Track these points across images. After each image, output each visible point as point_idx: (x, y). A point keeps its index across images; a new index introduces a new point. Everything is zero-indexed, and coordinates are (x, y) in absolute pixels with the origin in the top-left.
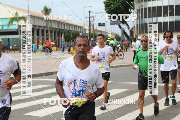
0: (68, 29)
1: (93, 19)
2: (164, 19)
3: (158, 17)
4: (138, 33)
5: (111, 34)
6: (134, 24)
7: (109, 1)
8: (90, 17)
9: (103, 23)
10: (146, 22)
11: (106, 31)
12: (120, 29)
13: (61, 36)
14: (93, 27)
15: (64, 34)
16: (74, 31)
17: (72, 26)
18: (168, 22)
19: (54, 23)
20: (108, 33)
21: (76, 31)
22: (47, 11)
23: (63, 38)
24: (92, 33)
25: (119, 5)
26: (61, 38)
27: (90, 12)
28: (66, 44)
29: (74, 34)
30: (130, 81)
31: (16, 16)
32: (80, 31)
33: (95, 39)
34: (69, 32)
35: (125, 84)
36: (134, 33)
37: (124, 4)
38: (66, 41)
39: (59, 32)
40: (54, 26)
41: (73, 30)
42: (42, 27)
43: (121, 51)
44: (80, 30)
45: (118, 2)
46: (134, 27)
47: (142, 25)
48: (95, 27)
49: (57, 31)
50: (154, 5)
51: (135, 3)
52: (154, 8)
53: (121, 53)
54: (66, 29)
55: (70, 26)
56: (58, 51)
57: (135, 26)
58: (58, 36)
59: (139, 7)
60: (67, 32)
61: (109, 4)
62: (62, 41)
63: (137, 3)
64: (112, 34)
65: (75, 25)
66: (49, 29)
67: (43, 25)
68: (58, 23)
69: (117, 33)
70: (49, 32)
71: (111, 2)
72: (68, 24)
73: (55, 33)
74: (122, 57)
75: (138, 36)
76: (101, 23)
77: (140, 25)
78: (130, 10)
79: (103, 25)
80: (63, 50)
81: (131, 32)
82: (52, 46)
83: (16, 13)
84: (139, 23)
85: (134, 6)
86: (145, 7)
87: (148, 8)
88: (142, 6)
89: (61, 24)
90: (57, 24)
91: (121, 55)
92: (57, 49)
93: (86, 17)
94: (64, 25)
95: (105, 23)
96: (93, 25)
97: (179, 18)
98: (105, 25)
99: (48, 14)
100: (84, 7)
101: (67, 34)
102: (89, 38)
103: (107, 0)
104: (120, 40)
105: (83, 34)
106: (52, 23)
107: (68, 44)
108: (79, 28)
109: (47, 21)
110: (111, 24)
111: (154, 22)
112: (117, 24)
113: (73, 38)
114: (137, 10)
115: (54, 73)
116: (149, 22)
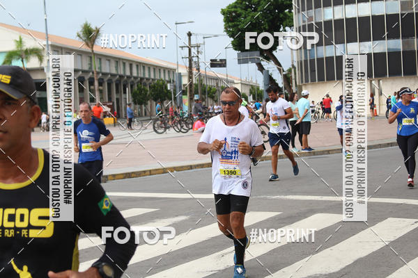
0: (140, 75)
1: (198, 52)
2: (361, 48)
3: (347, 42)
4: (302, 82)
5: (240, 85)
6: (293, 61)
7: (233, 10)
9: (221, 60)
10: (320, 56)
11: (229, 78)
12: (259, 72)
13: (125, 92)
14: (198, 69)
15: (132, 86)
16: (153, 80)
17: (149, 68)
18: (371, 54)
19: (107, 62)
20: (233, 82)
21: (158, 80)
22: (90, 34)
23: (128, 96)
24: (195, 84)
26: (123, 96)
27: (190, 35)
28: (135, 109)
29: (154, 87)
30: (286, 194)
31: (18, 47)
32: (167, 79)
33: (203, 96)
34: (143, 82)
35: (275, 199)
36: (294, 81)
37: (269, 15)
38: (135, 103)
39: (120, 82)
40: (108, 68)
41: (152, 77)
42: (81, 73)
44: (169, 76)
45: (255, 10)
46: (293, 66)
47: (312, 61)
48: (202, 70)
49: (114, 80)
50: (338, 17)
51: (293, 11)
52: (339, 23)
53: (264, 128)
54: (135, 74)
55: (144, 67)
56: (117, 127)
57: (296, 64)
58: (117, 91)
59: (304, 22)
60: (138, 82)
61: (234, 14)
63: (299, 12)
64: (242, 84)
65: (157, 66)
66: (95, 75)
67: (82, 67)
68: (117, 62)
69: (254, 82)
70: (96, 83)
71: (239, 11)
73: (109, 85)
75: (303, 88)
76: (216, 60)
77: (306, 61)
78: (284, 28)
79: (221, 64)
80: (129, 125)
81: (287, 79)
83: (18, 39)
84: (303, 59)
85: (293, 20)
86: (318, 21)
87: (325, 22)
88: (310, 18)
89: (124, 64)
90: (113, 64)
91: (263, 132)
92: (115, 123)
93: (182, 47)
94: (131, 65)
95: (225, 60)
96: (199, 66)
97: (397, 44)
98: (225, 63)
99: (94, 41)
100: (176, 24)
101: (138, 86)
102: (188, 94)
103: (228, 7)
104: (261, 98)
105: (175, 86)
106: (103, 61)
107: (142, 109)
108: (164, 72)
109: (91, 57)
110: (241, 61)
111: (338, 55)
112: (252, 60)
113: (153, 96)
114: (300, 28)
115: (109, 178)
116: (328, 56)
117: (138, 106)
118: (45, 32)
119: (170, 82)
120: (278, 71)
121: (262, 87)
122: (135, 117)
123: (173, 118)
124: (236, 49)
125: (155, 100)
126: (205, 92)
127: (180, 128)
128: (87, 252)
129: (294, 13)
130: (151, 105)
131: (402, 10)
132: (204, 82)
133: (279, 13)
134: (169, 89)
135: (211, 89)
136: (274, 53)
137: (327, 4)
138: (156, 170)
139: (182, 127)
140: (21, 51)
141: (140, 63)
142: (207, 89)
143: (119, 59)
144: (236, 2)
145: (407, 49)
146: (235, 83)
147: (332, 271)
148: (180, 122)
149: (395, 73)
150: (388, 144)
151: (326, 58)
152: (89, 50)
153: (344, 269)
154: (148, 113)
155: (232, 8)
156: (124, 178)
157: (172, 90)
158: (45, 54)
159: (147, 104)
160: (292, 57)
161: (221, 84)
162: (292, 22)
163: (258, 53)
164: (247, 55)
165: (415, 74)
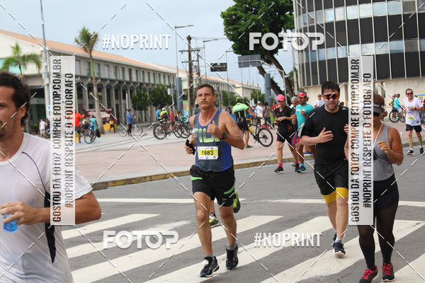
0: (139, 81)
1: (198, 56)
2: (364, 50)
3: (349, 44)
4: (304, 85)
5: (241, 89)
6: (294, 64)
7: (233, 13)
8: (189, 52)
9: (221, 64)
10: (321, 59)
11: (230, 83)
13: (124, 98)
14: (199, 74)
15: (131, 92)
16: (153, 85)
17: (149, 73)
18: (373, 56)
19: (106, 68)
20: (234, 87)
21: (158, 85)
22: (88, 40)
23: (128, 102)
25: (258, 21)
26: (123, 102)
27: (189, 38)
28: (135, 114)
29: (154, 92)
30: (287, 198)
31: (15, 53)
32: (167, 83)
34: (143, 87)
35: (276, 203)
36: (295, 84)
37: (270, 18)
38: (135, 109)
39: (119, 88)
40: (107, 74)
41: (152, 82)
42: (79, 79)
43: (266, 127)
44: (169, 80)
45: (256, 13)
46: (295, 70)
47: (314, 64)
49: (113, 85)
50: (340, 18)
51: (294, 13)
52: (340, 24)
53: (265, 132)
54: (134, 79)
55: (143, 72)
56: (117, 134)
57: (297, 67)
58: (117, 97)
59: (305, 24)
60: (137, 88)
61: (234, 17)
62: (126, 110)
63: (300, 14)
64: (243, 88)
65: (156, 71)
66: (94, 81)
67: (81, 72)
68: (116, 67)
69: (256, 85)
70: (95, 89)
71: (239, 13)
73: (108, 91)
74: (269, 141)
76: (216, 64)
77: (307, 64)
78: (285, 31)
79: (221, 68)
80: (129, 131)
81: (289, 82)
82: (104, 123)
83: (15, 46)
84: (305, 62)
85: (293, 22)
86: (320, 22)
87: (326, 24)
88: (312, 20)
89: (123, 69)
90: (112, 70)
91: (265, 137)
92: (114, 129)
93: (182, 51)
94: (130, 70)
95: (226, 64)
96: (199, 70)
97: (400, 46)
98: (226, 67)
99: (92, 46)
100: (176, 28)
101: (137, 91)
102: (188, 98)
103: (228, 10)
105: (175, 91)
106: (102, 66)
107: (142, 115)
108: (164, 78)
109: (89, 63)
110: (241, 65)
111: (340, 57)
112: (253, 64)
113: (153, 101)
114: (301, 29)
115: (109, 184)
116: (330, 58)
117: (138, 112)
118: (42, 37)
119: (170, 87)
120: (280, 75)
121: (263, 92)
122: (134, 123)
123: (173, 124)
124: (236, 53)
125: (155, 105)
127: (180, 133)
128: (87, 258)
129: (295, 16)
130: (151, 111)
131: (404, 11)
133: (279, 15)
134: (169, 94)
136: (275, 56)
137: (328, 6)
138: (157, 175)
139: (182, 132)
140: (19, 57)
141: (139, 68)
143: (119, 64)
144: (236, 5)
145: (411, 50)
146: (236, 88)
147: (332, 273)
148: (180, 127)
149: (398, 75)
151: (328, 60)
152: (87, 55)
153: (344, 270)
154: (148, 119)
155: (232, 11)
156: (125, 184)
157: (172, 95)
158: (42, 60)
159: (147, 110)
160: (294, 61)
161: (222, 89)
162: (294, 24)
163: (259, 56)
164: (248, 58)
165: (418, 75)
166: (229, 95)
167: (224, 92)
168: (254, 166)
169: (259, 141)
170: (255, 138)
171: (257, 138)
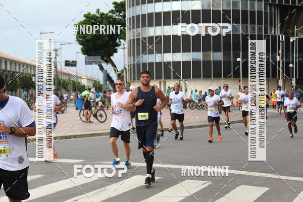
0: (12, 70)
1: (56, 55)
2: (174, 57)
3: (164, 53)
4: (131, 79)
5: (86, 80)
6: (125, 65)
9: (73, 61)
10: (144, 62)
11: (78, 75)
12: (100, 71)
14: (56, 67)
15: (6, 78)
16: (22, 73)
17: (20, 65)
18: (180, 62)
20: (81, 78)
21: (25, 74)
29: (22, 79)
32: (33, 73)
33: (59, 87)
35: (106, 164)
36: (125, 79)
38: (8, 90)
41: (22, 71)
43: (102, 108)
46: (125, 68)
47: (139, 65)
48: (59, 67)
50: (158, 34)
51: (126, 28)
53: (101, 112)
54: (9, 69)
55: (15, 64)
57: (127, 67)
59: (134, 36)
60: (11, 75)
63: (130, 29)
64: (88, 79)
69: (96, 78)
72: (13, 61)
74: (104, 119)
75: (132, 84)
76: (69, 61)
77: (134, 65)
78: (119, 40)
79: (72, 64)
81: (120, 76)
84: (132, 63)
85: (125, 34)
86: (144, 36)
87: (149, 37)
88: (139, 34)
89: (1, 61)
91: (101, 115)
94: (6, 62)
95: (76, 61)
96: (56, 65)
97: (199, 56)
98: (76, 64)
100: (41, 33)
101: (10, 78)
103: (79, 23)
104: (101, 90)
108: (31, 69)
110: (87, 63)
111: (157, 61)
112: (96, 63)
113: (21, 85)
114: (130, 40)
116: (150, 62)
119: (34, 75)
120: (114, 71)
121: (102, 82)
124: (84, 54)
125: (23, 88)
126: (60, 84)
129: (127, 30)
130: (20, 93)
132: (60, 77)
134: (33, 80)
135: (64, 82)
136: (112, 58)
137: (151, 25)
142: (62, 82)
144: (85, 20)
145: (206, 59)
146: (82, 79)
149: (197, 76)
150: (190, 127)
151: (149, 63)
155: (82, 23)
159: (17, 91)
160: (125, 62)
161: (72, 79)
162: (125, 36)
163: (100, 57)
164: (92, 58)
165: (210, 77)
166: (77, 83)
167: (73, 82)
168: (92, 136)
169: (97, 119)
170: (94, 116)
171: (95, 116)
